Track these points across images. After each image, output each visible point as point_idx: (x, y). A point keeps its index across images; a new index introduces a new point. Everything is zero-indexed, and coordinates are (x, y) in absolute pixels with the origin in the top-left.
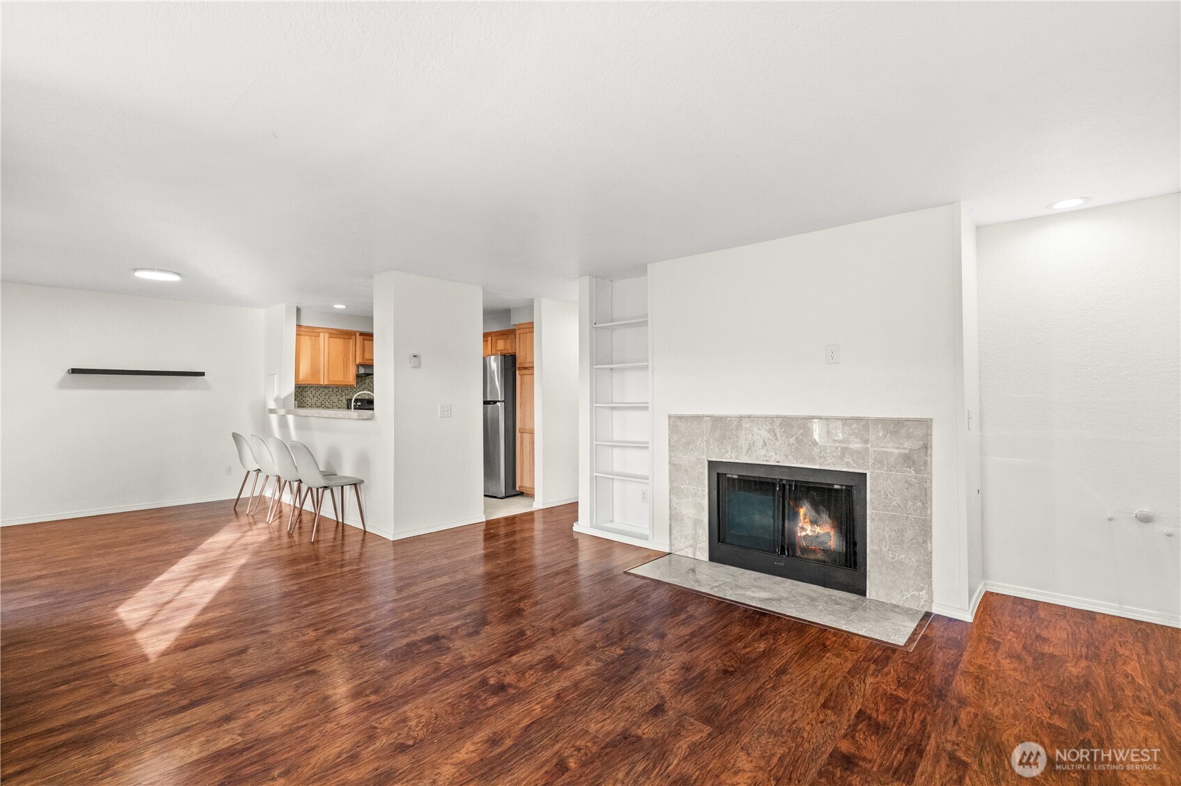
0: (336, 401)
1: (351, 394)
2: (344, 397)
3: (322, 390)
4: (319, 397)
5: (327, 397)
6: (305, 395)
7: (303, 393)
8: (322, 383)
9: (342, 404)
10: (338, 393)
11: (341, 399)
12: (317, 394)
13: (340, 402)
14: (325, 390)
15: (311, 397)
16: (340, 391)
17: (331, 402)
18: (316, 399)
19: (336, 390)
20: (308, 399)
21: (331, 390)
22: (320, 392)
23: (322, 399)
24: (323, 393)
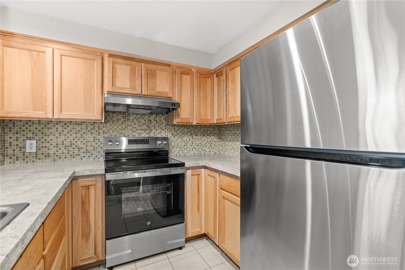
0: (91, 139)
1: (111, 131)
2: (102, 135)
3: (71, 127)
4: (69, 135)
5: (79, 135)
6: (48, 133)
7: (45, 130)
8: (50, 116)
9: (99, 144)
10: (94, 131)
11: (98, 137)
12: (66, 132)
13: (97, 141)
14: (76, 126)
15: (57, 135)
16: (97, 129)
17: (84, 142)
18: (63, 137)
19: (92, 127)
20: (52, 137)
21: (84, 126)
22: (68, 129)
23: (71, 138)
24: (74, 131)
